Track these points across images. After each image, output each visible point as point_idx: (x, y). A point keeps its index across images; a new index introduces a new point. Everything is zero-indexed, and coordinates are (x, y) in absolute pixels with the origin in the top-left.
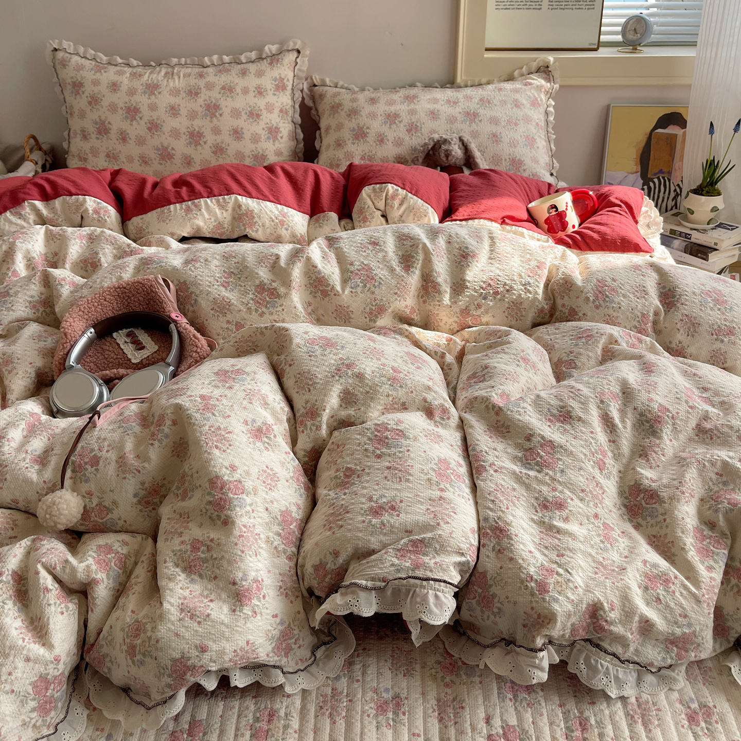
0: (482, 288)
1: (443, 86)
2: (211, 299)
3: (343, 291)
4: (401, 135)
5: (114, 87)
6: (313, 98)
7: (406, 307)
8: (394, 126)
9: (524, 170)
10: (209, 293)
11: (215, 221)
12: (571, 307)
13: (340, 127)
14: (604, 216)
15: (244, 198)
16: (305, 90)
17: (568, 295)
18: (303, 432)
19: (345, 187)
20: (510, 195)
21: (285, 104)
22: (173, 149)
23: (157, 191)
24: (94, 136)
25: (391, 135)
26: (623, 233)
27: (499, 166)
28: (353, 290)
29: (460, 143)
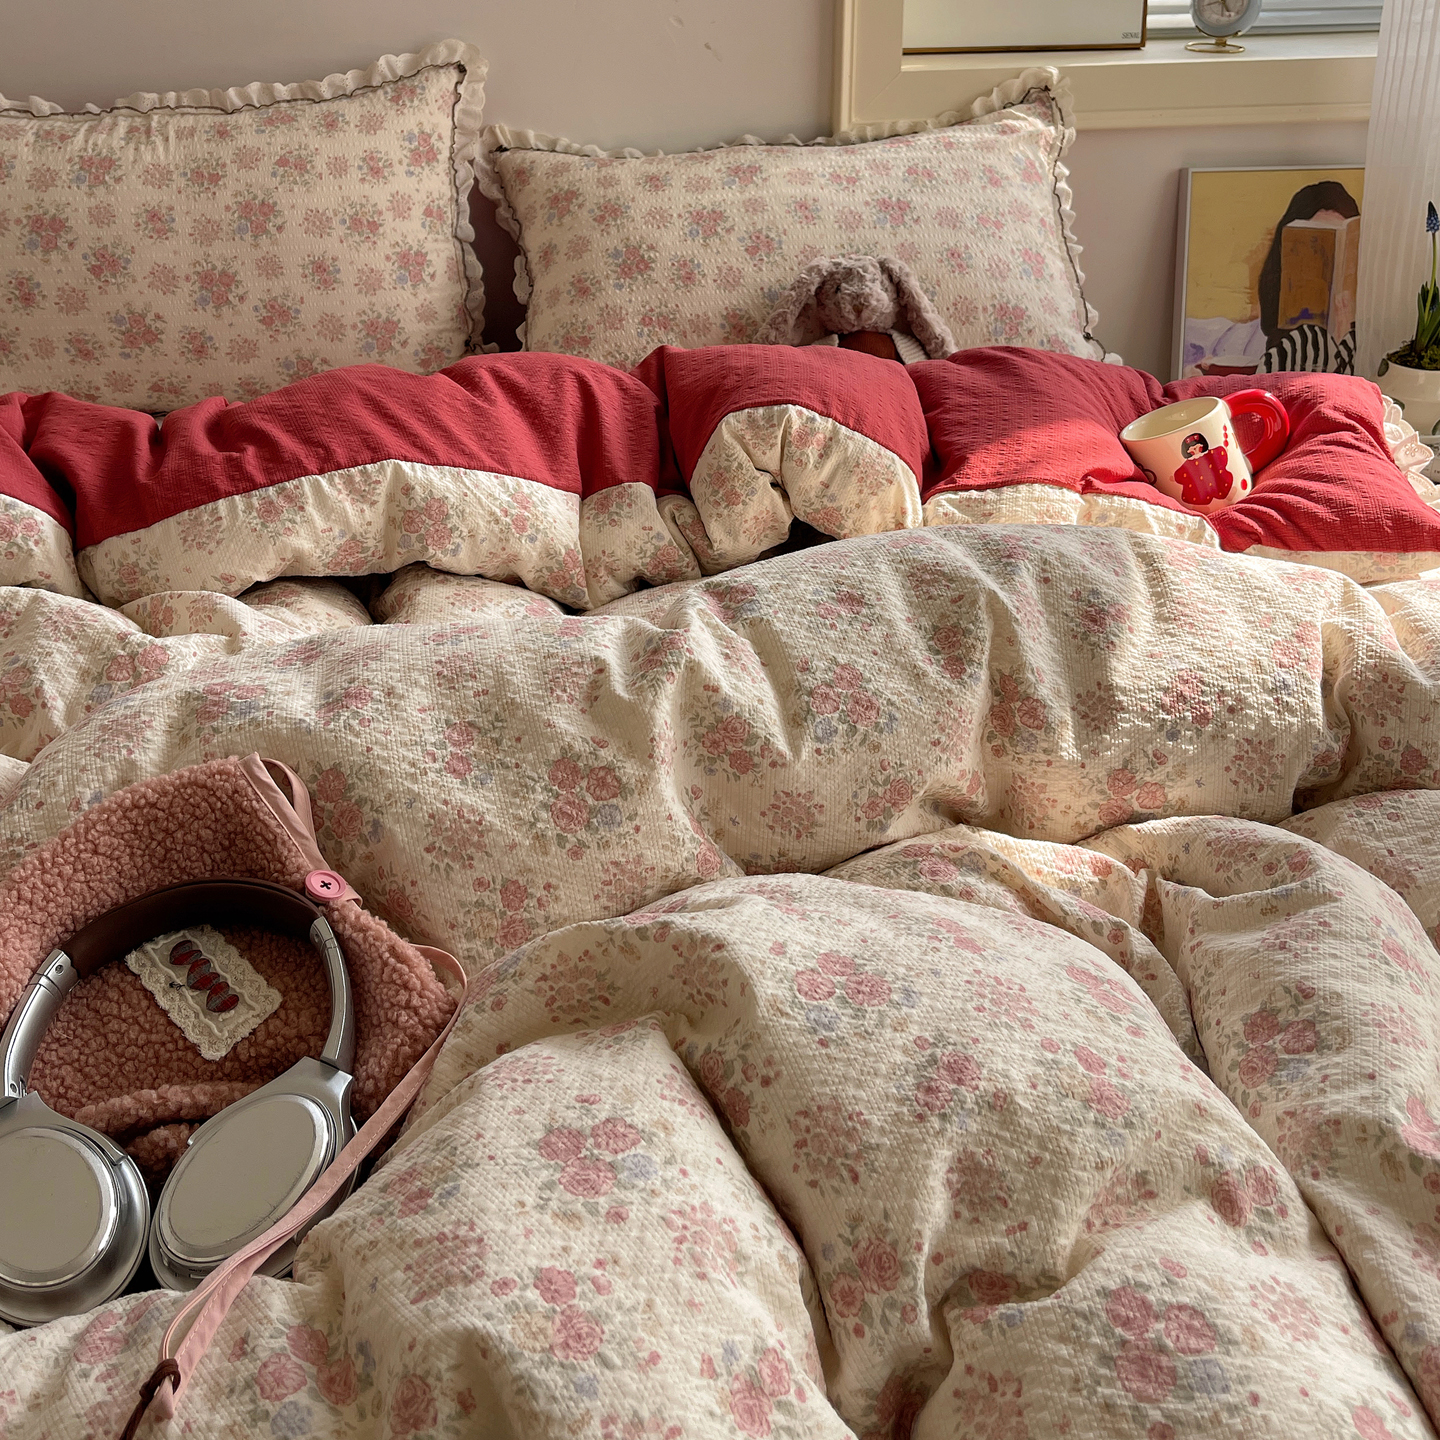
0: (1162, 706)
1: (807, 142)
2: (422, 816)
3: (796, 750)
4: (733, 262)
6: (498, 177)
7: (963, 774)
8: (714, 242)
9: (1030, 333)
10: (413, 799)
11: (343, 534)
12: (1408, 746)
13: (579, 247)
15: (418, 466)
16: (479, 159)
17: (1397, 713)
19: (662, 412)
20: (1081, 414)
21: (436, 195)
22: (158, 317)
23: (173, 461)
25: (709, 262)
26: (1392, 502)
27: (971, 324)
28: (822, 746)
29: (885, 277)
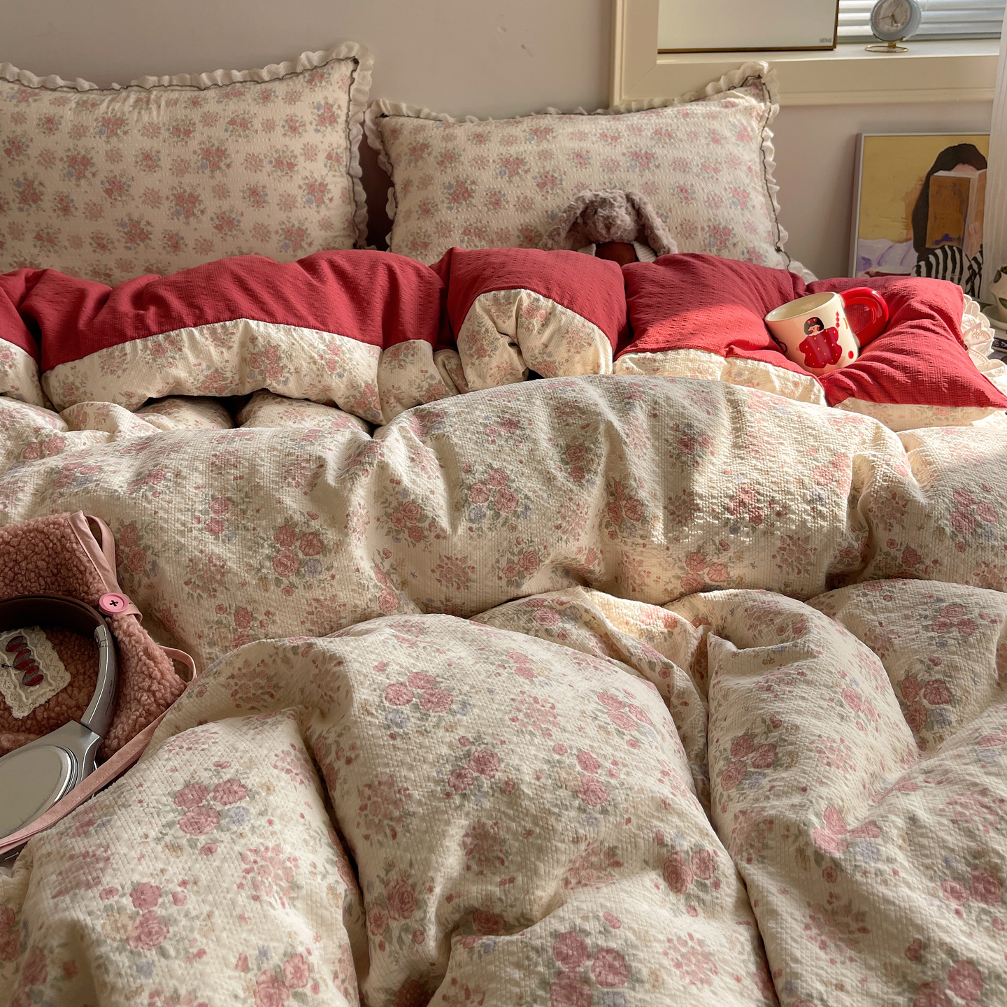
0: (728, 509)
1: (591, 112)
2: (184, 560)
3: (454, 527)
4: (528, 193)
5: (50, 124)
6: (380, 135)
7: (580, 550)
8: (516, 179)
9: (734, 245)
10: (180, 548)
11: (209, 368)
12: (908, 547)
13: (426, 182)
14: (905, 336)
15: (261, 323)
16: (368, 122)
17: (900, 522)
18: (382, 947)
19: (444, 293)
20: (735, 300)
21: (335, 146)
22: (148, 223)
23: (104, 314)
24: (14, 206)
25: (512, 193)
26: (950, 370)
27: (693, 239)
28: (474, 526)
29: (629, 205)
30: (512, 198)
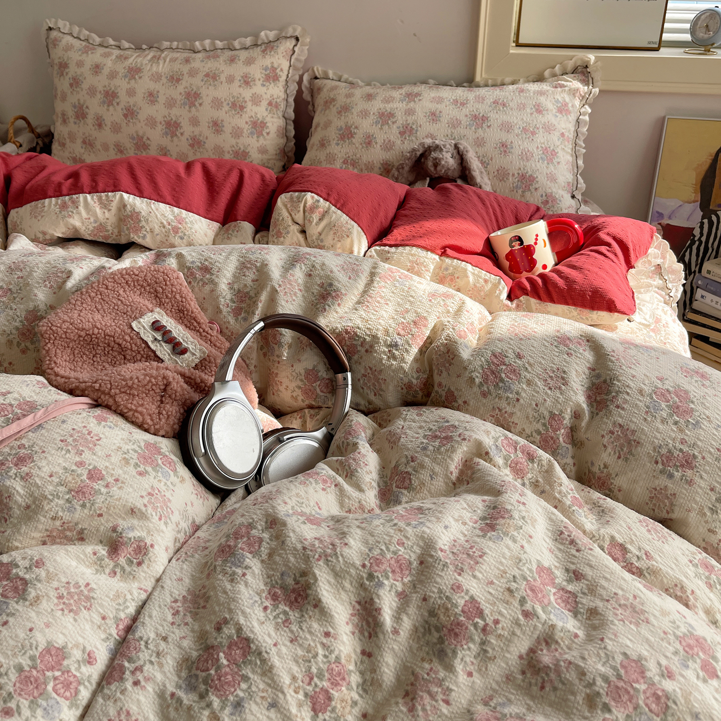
1: (459, 85)
6: (312, 92)
8: (386, 127)
9: (536, 189)
11: (95, 222)
12: (449, 389)
13: (327, 125)
15: (132, 196)
16: (305, 82)
17: (447, 370)
21: (275, 96)
22: (148, 139)
24: (72, 120)
25: (380, 137)
26: (598, 283)
27: (505, 181)
30: (380, 141)
